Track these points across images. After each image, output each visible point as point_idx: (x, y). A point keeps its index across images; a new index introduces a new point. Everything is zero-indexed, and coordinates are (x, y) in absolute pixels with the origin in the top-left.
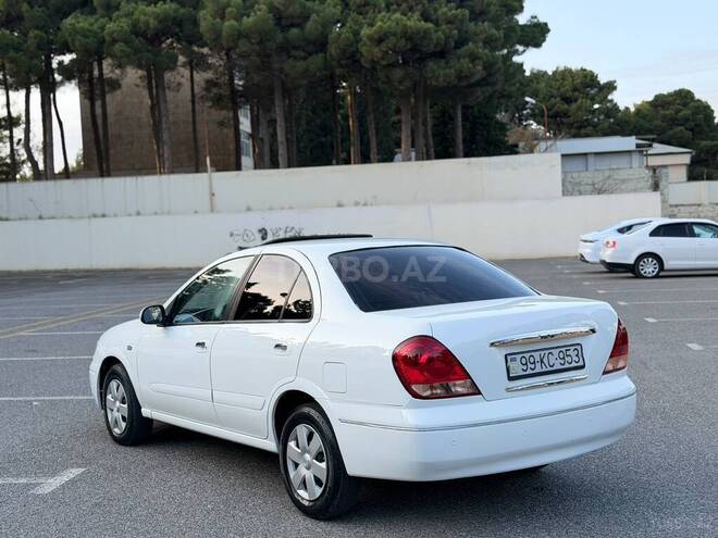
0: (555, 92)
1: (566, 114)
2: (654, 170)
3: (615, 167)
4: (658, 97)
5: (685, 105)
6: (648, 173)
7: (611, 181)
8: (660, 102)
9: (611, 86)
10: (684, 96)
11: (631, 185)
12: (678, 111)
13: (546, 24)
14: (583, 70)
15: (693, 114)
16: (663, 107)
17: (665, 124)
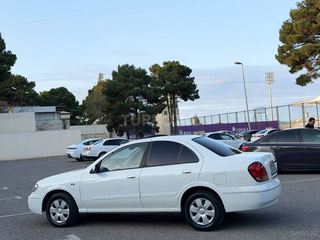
0: (8, 85)
1: (13, 95)
2: (64, 121)
3: (47, 119)
4: (52, 90)
5: (64, 94)
6: (61, 122)
7: (46, 125)
8: (53, 92)
9: (33, 84)
10: (63, 90)
11: (55, 127)
12: (61, 97)
13: (15, 55)
14: (20, 76)
15: (67, 98)
16: (55, 94)
17: (56, 102)
